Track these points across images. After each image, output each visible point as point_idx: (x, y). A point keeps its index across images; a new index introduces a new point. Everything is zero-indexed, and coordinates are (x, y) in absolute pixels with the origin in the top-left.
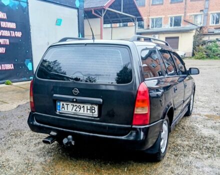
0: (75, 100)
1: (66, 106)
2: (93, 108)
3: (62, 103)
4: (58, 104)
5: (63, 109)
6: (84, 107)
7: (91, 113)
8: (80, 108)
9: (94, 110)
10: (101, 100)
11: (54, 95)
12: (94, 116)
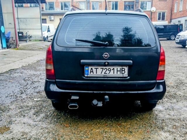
0: (107, 64)
1: (94, 70)
2: (123, 69)
3: (90, 68)
4: (87, 69)
5: (92, 73)
6: (114, 69)
7: (121, 74)
8: (110, 71)
9: (124, 71)
10: (131, 62)
11: (82, 61)
12: (124, 76)
